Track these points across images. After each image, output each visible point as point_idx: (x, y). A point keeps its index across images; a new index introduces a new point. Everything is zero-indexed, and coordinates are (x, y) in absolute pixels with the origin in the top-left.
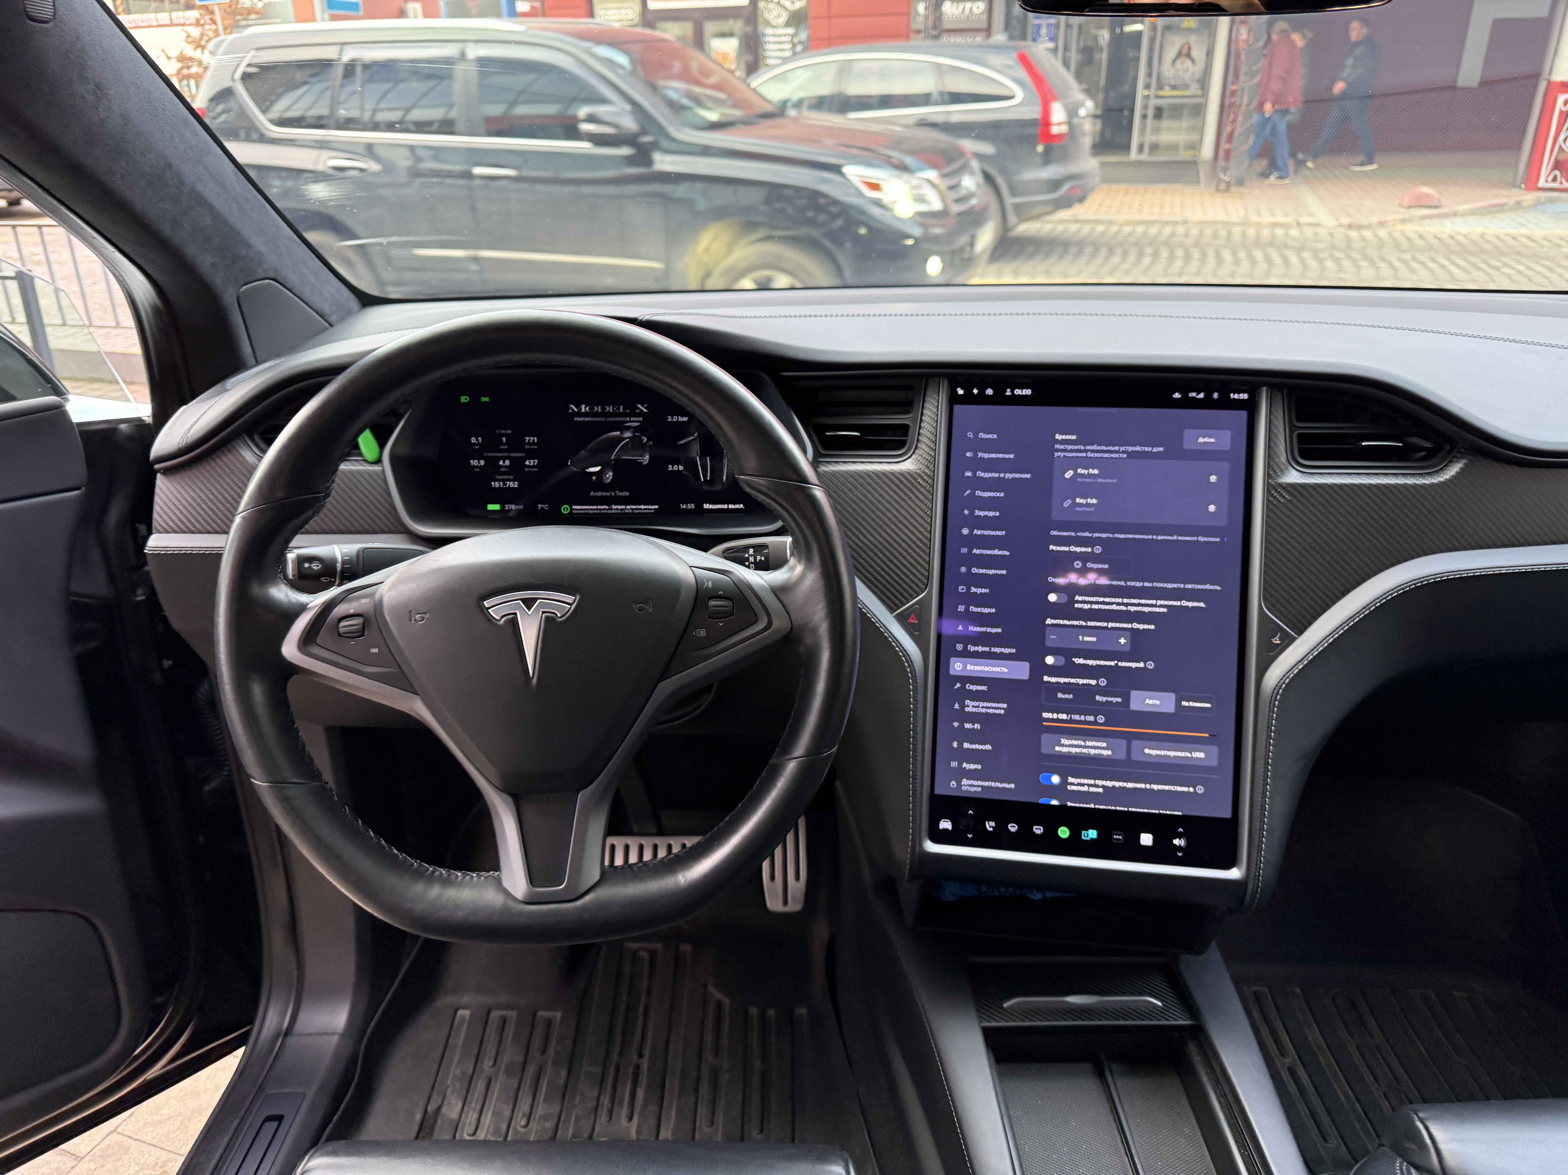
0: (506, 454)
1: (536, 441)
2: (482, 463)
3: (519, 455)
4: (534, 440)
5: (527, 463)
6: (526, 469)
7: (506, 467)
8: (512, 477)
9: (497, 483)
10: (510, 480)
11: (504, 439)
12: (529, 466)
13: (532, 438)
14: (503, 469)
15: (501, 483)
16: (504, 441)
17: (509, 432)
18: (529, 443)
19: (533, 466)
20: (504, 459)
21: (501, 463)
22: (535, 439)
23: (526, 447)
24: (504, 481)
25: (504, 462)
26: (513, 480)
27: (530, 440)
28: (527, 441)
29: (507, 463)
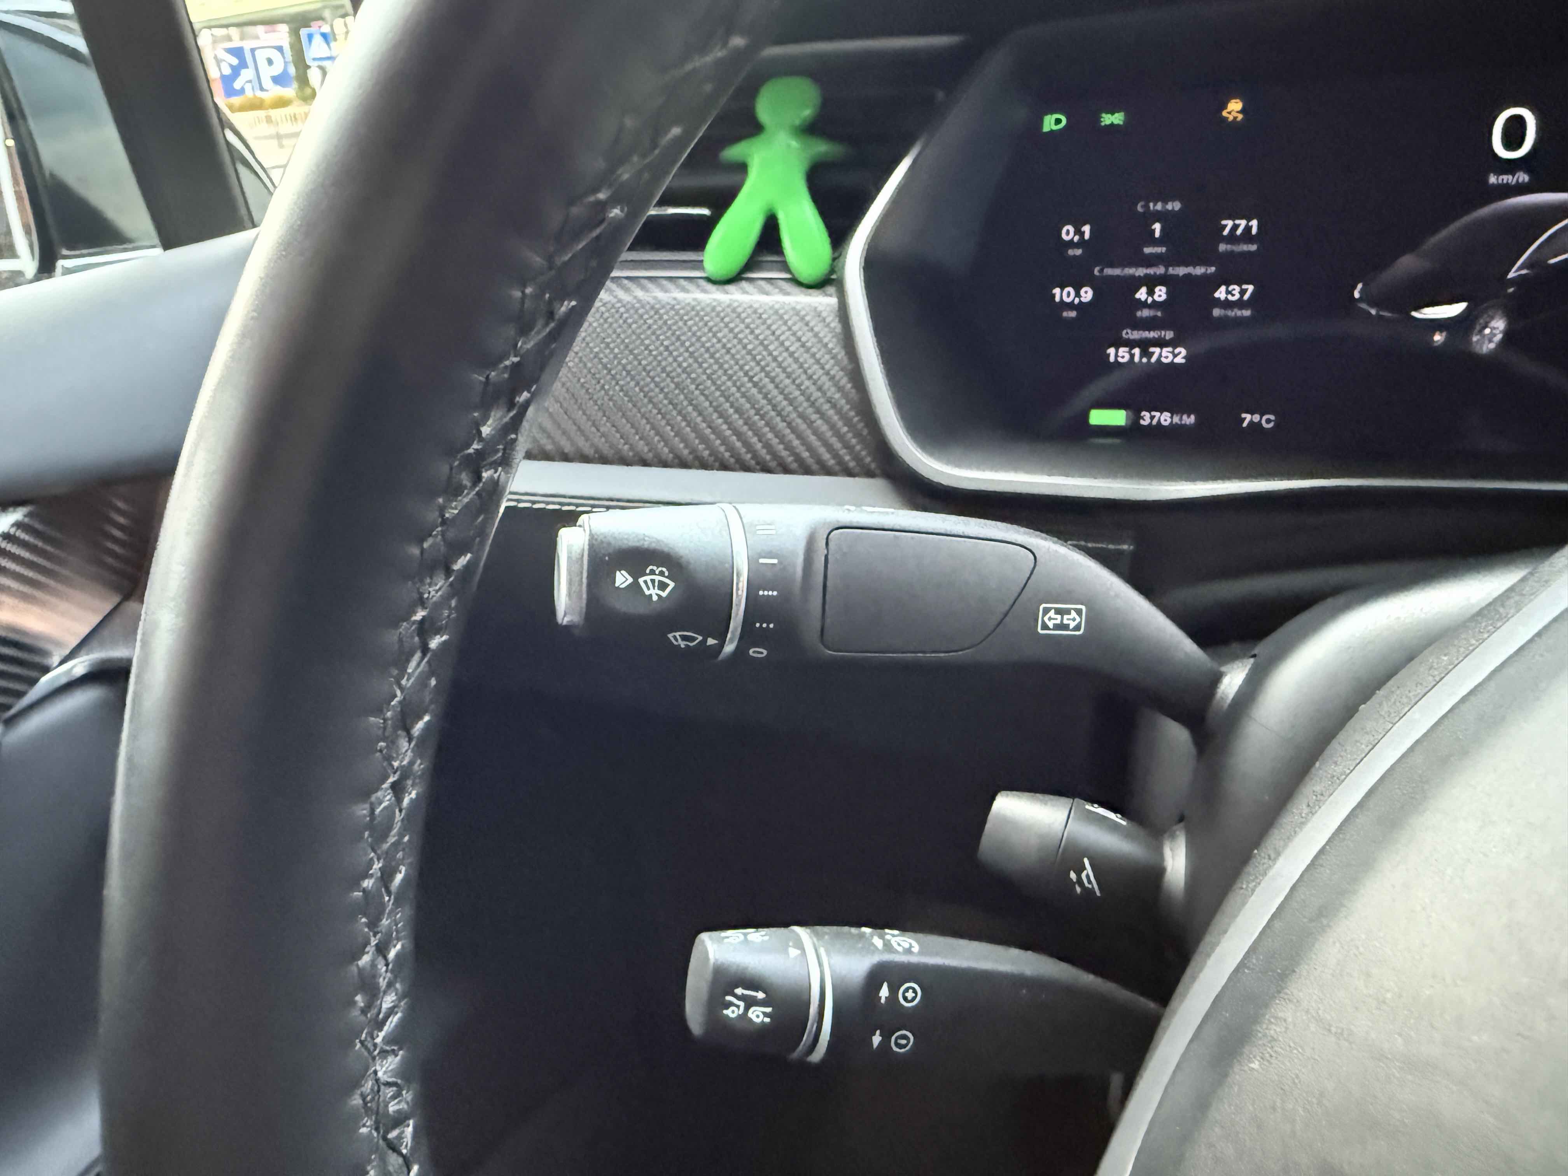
0: (1160, 270)
1: (1254, 231)
2: (1087, 294)
3: (1199, 271)
4: (1248, 229)
5: (1221, 293)
6: (1217, 312)
7: (1155, 305)
8: (1169, 335)
9: (1123, 351)
10: (1161, 343)
11: (1157, 227)
12: (1227, 304)
13: (1243, 223)
14: (1145, 313)
15: (1137, 351)
16: (1157, 234)
17: (1175, 206)
18: (1232, 238)
19: (1240, 304)
20: (1151, 283)
21: (1142, 294)
22: (1254, 223)
23: (1222, 247)
24: (1145, 346)
25: (1151, 293)
26: (1173, 343)
27: (1235, 227)
28: (1226, 232)
29: (1161, 293)
